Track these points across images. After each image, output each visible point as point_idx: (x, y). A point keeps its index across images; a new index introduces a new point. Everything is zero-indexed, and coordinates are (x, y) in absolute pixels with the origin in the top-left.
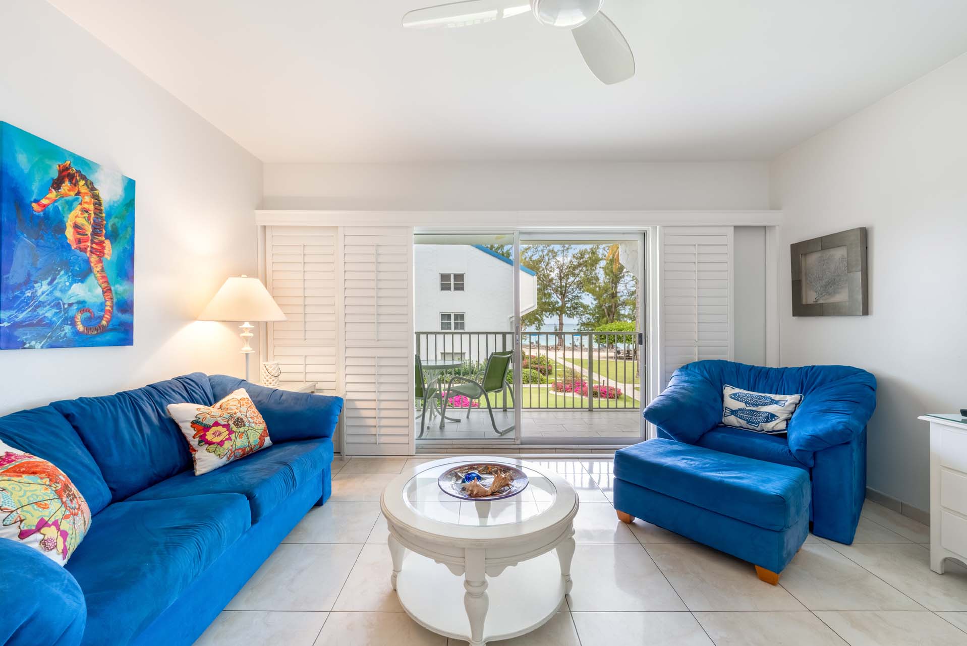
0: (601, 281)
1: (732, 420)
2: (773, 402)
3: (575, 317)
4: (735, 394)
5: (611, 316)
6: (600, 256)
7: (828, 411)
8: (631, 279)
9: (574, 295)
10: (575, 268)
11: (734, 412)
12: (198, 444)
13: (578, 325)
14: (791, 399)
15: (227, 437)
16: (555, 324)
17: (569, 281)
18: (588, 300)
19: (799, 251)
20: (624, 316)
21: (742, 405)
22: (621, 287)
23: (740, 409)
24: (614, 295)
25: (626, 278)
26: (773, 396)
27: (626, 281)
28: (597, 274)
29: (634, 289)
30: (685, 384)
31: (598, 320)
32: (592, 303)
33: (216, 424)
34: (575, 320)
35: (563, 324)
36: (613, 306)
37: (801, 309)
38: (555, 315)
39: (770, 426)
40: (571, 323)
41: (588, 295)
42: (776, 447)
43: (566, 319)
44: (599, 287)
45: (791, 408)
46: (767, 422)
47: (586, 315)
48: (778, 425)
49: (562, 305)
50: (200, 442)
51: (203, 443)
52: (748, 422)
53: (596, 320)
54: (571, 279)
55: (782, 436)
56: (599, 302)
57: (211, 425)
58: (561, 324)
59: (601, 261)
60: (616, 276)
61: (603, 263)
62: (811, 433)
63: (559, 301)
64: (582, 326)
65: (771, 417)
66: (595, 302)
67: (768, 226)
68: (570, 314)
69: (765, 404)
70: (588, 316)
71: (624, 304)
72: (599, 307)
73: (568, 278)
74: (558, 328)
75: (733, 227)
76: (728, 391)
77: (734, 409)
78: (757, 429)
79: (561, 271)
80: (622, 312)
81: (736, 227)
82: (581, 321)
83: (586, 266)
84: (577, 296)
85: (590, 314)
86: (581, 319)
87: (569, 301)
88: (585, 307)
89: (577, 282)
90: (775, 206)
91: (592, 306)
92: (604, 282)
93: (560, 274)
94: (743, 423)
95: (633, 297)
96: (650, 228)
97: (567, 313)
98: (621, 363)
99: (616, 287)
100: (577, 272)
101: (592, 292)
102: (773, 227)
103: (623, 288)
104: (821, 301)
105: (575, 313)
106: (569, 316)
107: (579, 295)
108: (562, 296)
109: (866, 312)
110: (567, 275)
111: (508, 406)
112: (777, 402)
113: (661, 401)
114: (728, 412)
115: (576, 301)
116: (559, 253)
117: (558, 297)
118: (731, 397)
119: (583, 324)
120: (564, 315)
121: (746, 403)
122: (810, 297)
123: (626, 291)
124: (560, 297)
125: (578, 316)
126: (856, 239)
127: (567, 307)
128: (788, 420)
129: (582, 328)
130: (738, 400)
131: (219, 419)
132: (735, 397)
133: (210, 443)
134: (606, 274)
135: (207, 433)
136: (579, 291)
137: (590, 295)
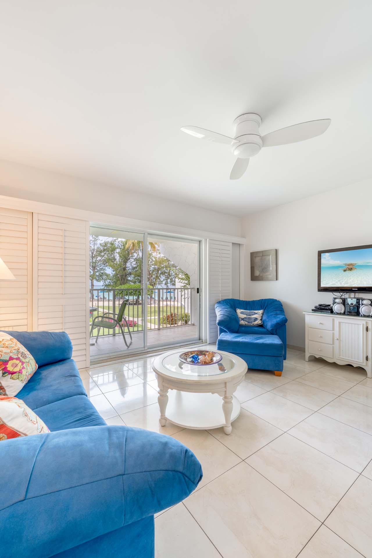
0: (117, 260)
1: (242, 322)
2: (255, 314)
3: (101, 281)
4: (242, 312)
5: (123, 281)
6: (116, 246)
7: (277, 314)
8: (133, 260)
9: (101, 268)
10: (101, 252)
11: (243, 319)
12: (2, 376)
13: (103, 286)
14: (261, 312)
15: (22, 367)
17: (98, 259)
18: (109, 271)
19: (253, 255)
20: (130, 281)
21: (245, 316)
22: (128, 265)
23: (245, 318)
24: (124, 269)
25: (131, 259)
26: (254, 311)
27: (131, 262)
28: (115, 257)
29: (135, 266)
30: (226, 309)
31: (115, 283)
32: (112, 273)
33: (11, 359)
34: (101, 283)
35: (94, 285)
36: (124, 275)
37: (254, 278)
39: (256, 323)
40: (99, 284)
41: (109, 268)
42: (261, 329)
43: (95, 282)
44: (116, 264)
45: (261, 315)
46: (255, 321)
47: (108, 280)
48: (259, 322)
49: (93, 273)
50: (3, 374)
51: (8, 375)
52: (248, 322)
53: (114, 283)
54: (99, 258)
55: (261, 326)
56: (116, 273)
57: (8, 359)
59: (117, 249)
60: (126, 259)
61: (118, 250)
62: (276, 322)
63: (91, 271)
64: (105, 286)
65: (256, 319)
66: (114, 273)
67: (241, 244)
68: (98, 279)
69: (253, 315)
70: (109, 281)
71: (130, 274)
72: (116, 275)
73: (97, 258)
75: (232, 244)
76: (239, 311)
77: (243, 318)
78: (251, 325)
79: (92, 253)
80: (129, 279)
81: (233, 243)
82: (105, 284)
83: (108, 251)
84: (103, 269)
85: (110, 279)
86: (105, 282)
87: (97, 271)
88: (107, 275)
89: (103, 260)
90: (243, 236)
91: (111, 275)
92: (119, 261)
93: (92, 255)
94: (246, 323)
95: (134, 270)
96: (203, 240)
97: (96, 279)
99: (126, 265)
100: (103, 254)
101: (112, 267)
102: (243, 245)
103: (129, 265)
104: (261, 275)
105: (101, 279)
106: (97, 281)
107: (104, 268)
108: (93, 268)
109: (277, 280)
110: (96, 256)
111: (116, 333)
112: (257, 313)
113: (222, 317)
114: (240, 320)
115: (102, 272)
117: (91, 269)
118: (241, 313)
119: (106, 285)
120: (94, 280)
121: (246, 315)
122: (257, 273)
123: (131, 267)
124: (92, 269)
125: (103, 281)
126: (274, 252)
127: (97, 275)
128: (261, 320)
129: (105, 287)
130: (243, 314)
131: (11, 354)
132: (242, 313)
133: (12, 373)
134: (120, 256)
135: (7, 366)
136: (104, 266)
137: (111, 268)
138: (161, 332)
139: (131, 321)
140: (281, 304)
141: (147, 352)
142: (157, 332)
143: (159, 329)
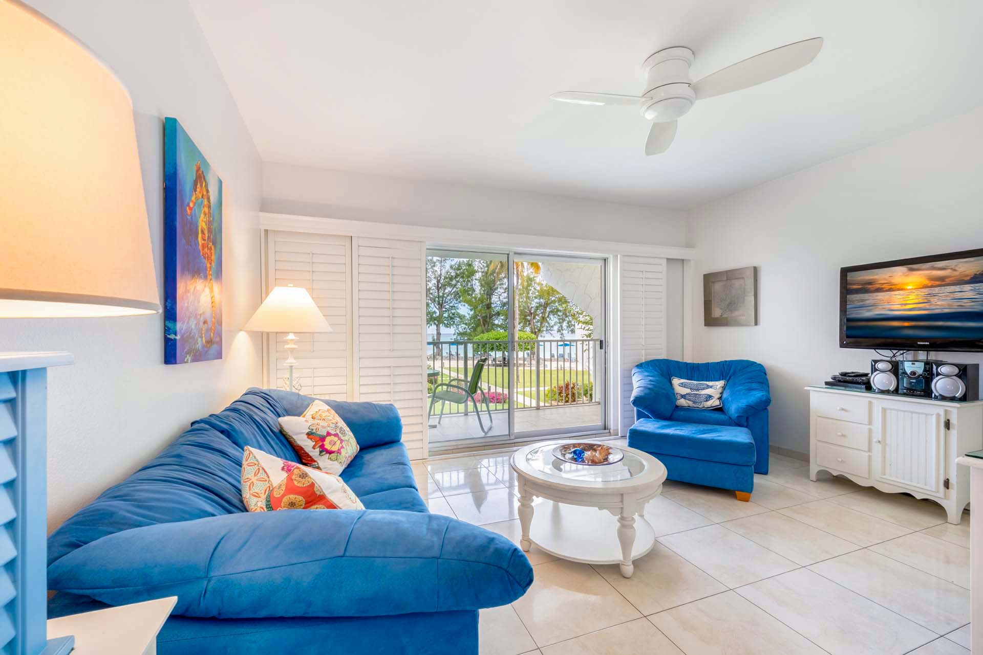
0: (477, 291)
1: (682, 402)
2: (708, 387)
3: (452, 327)
4: (682, 383)
5: (486, 326)
6: (476, 268)
7: (750, 389)
8: (503, 291)
9: (451, 305)
10: (451, 279)
11: (683, 396)
12: (320, 455)
13: (455, 334)
14: (720, 384)
15: (341, 445)
16: (432, 334)
17: (447, 291)
18: (465, 310)
19: (709, 279)
20: (498, 326)
21: (688, 391)
22: (494, 299)
23: (687, 394)
24: (489, 306)
25: (499, 290)
26: (707, 383)
27: (499, 293)
28: (474, 285)
29: (505, 300)
30: (651, 378)
31: (475, 329)
32: (469, 314)
33: (329, 434)
34: (452, 330)
35: (440, 334)
36: (488, 316)
37: (710, 321)
38: (433, 325)
39: (709, 403)
40: (449, 333)
41: (464, 305)
42: (718, 416)
43: (443, 329)
44: (475, 298)
45: (720, 391)
46: (707, 401)
47: (462, 325)
48: (714, 402)
49: (440, 315)
50: (321, 452)
51: (325, 453)
52: (694, 402)
53: (472, 330)
54: (448, 289)
55: (719, 410)
56: (475, 312)
57: (325, 435)
58: (439, 334)
59: (477, 274)
60: (490, 288)
61: (478, 275)
62: (747, 404)
63: (437, 311)
64: (458, 335)
65: (710, 397)
66: (472, 313)
67: (686, 260)
68: (447, 324)
69: (703, 389)
70: (464, 326)
71: (498, 314)
72: (474, 317)
73: (445, 289)
74: (435, 338)
75: (666, 260)
76: (676, 382)
77: (683, 394)
78: (700, 407)
79: (438, 282)
80: (496, 322)
81: (668, 259)
82: (457, 331)
83: (462, 277)
84: (454, 307)
85: (466, 324)
86: (458, 328)
87: (446, 311)
88: (461, 317)
89: (454, 292)
90: (689, 245)
91: (468, 317)
92: (480, 293)
93: (438, 285)
94: (691, 403)
95: (505, 308)
96: (611, 256)
97: (445, 323)
98: (499, 370)
99: (490, 299)
100: (454, 282)
101: (469, 303)
102: (689, 260)
103: (496, 300)
104: (725, 316)
105: (452, 323)
106: (447, 326)
107: (456, 305)
108: (440, 306)
109: (756, 324)
110: (444, 286)
111: (469, 411)
112: (711, 387)
113: (641, 391)
114: (679, 397)
115: (453, 311)
116: (437, 263)
117: (436, 307)
118: (680, 386)
119: (460, 334)
120: (441, 325)
121: (691, 389)
122: (717, 313)
123: (499, 303)
124: (438, 307)
125: (455, 326)
126: (750, 273)
127: (445, 317)
128: (720, 398)
129: (459, 337)
130: (685, 387)
131: (329, 429)
132: (682, 385)
133: (330, 452)
134: (482, 285)
135: (325, 443)
136: (456, 302)
137: (467, 305)
138: (541, 412)
139: (499, 394)
140: (764, 370)
141: (515, 443)
142: (534, 412)
143: (538, 408)
